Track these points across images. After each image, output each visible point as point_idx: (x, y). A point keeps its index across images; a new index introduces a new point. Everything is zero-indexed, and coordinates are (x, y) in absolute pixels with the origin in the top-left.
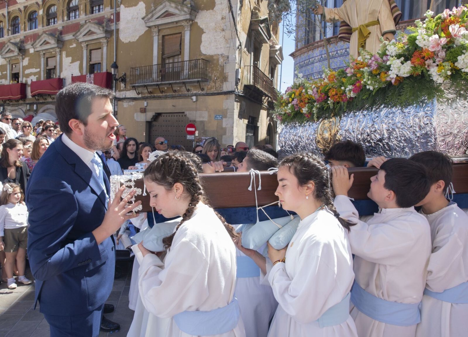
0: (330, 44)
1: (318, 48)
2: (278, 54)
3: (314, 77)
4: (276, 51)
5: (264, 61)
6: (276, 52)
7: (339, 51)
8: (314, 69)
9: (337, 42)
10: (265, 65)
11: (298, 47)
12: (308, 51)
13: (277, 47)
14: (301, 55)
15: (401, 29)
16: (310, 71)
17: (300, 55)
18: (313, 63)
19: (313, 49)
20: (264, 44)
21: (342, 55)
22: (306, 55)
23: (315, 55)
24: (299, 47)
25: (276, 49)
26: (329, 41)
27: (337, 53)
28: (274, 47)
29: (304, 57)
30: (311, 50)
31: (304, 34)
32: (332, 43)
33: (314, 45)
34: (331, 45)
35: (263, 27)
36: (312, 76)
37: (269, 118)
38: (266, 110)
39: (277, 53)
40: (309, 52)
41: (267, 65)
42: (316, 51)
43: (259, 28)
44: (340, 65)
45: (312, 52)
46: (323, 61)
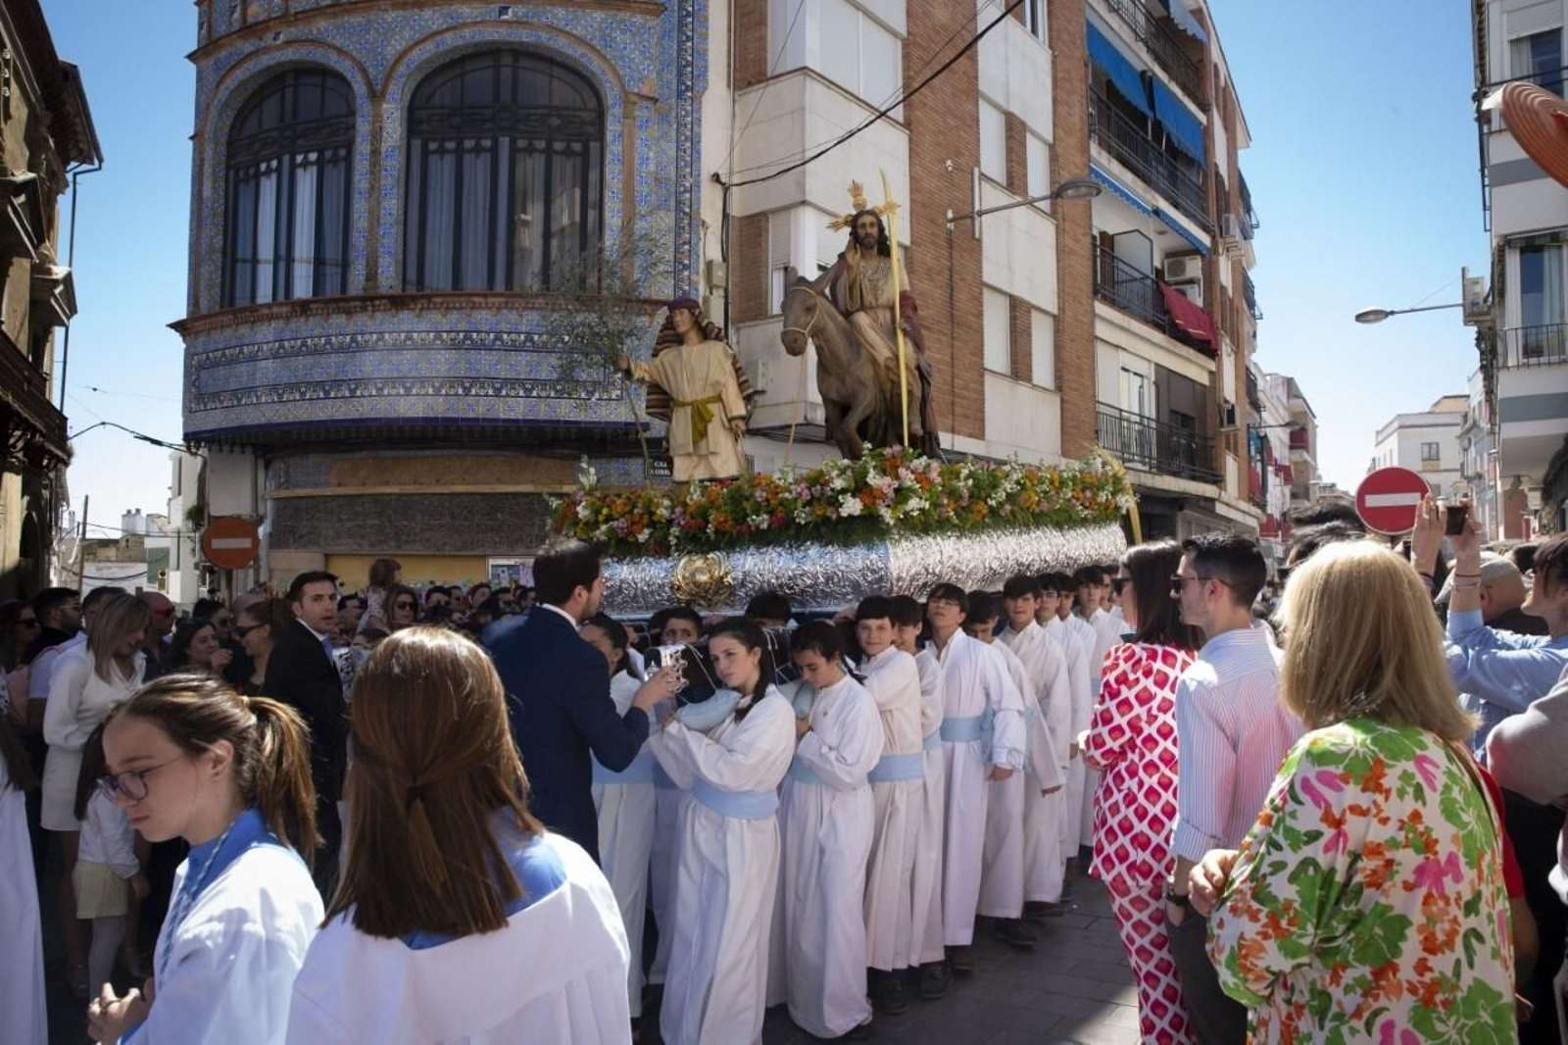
0: (307, 317)
1: (270, 320)
2: (60, 294)
3: (257, 397)
4: (56, 283)
5: (15, 311)
6: (56, 287)
7: (333, 338)
8: (258, 375)
9: (328, 314)
10: (18, 324)
11: (202, 307)
12: (237, 325)
13: (59, 271)
14: (212, 332)
15: (490, 308)
16: (244, 379)
17: (209, 330)
18: (253, 359)
19: (253, 322)
20: (15, 260)
21: (341, 349)
22: (228, 332)
23: (259, 338)
24: (204, 309)
25: (54, 277)
26: (304, 307)
27: (328, 342)
28: (49, 272)
29: (220, 338)
30: (246, 322)
31: (220, 273)
32: (312, 315)
33: (259, 313)
34: (311, 318)
35: (20, 205)
36: (253, 395)
37: (26, 498)
38: (18, 474)
39: (57, 291)
40: (240, 327)
41: (22, 325)
42: (264, 328)
43: (9, 209)
44: (336, 374)
45: (252, 329)
46: (286, 359)
